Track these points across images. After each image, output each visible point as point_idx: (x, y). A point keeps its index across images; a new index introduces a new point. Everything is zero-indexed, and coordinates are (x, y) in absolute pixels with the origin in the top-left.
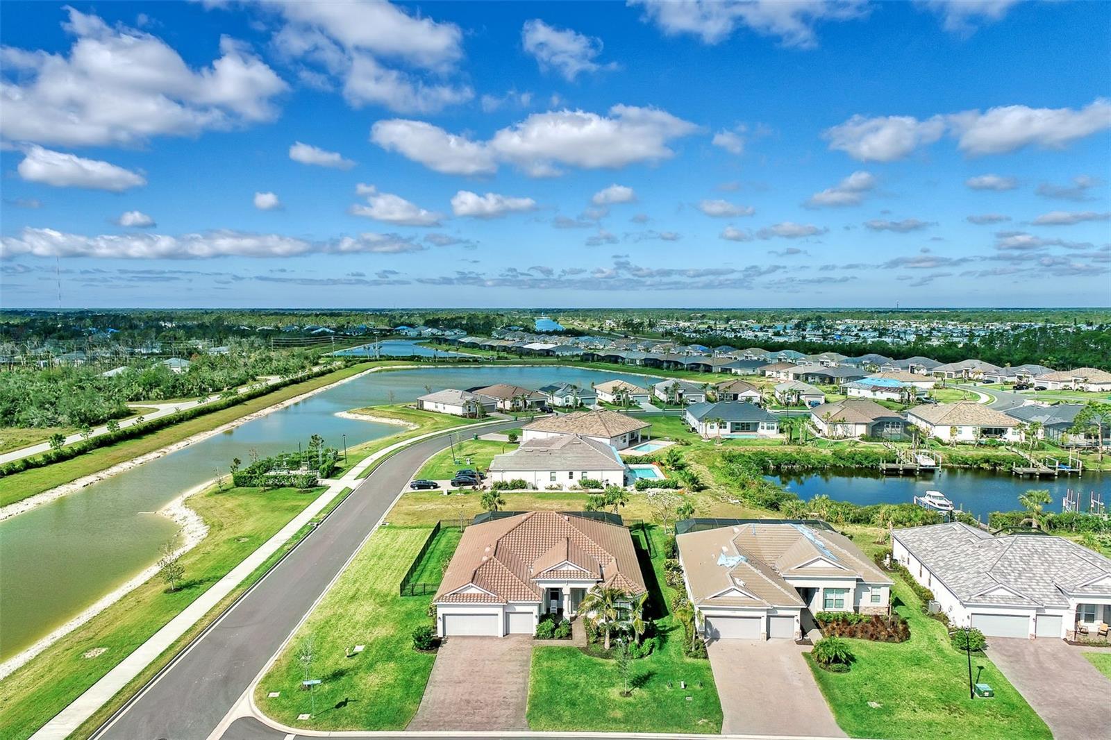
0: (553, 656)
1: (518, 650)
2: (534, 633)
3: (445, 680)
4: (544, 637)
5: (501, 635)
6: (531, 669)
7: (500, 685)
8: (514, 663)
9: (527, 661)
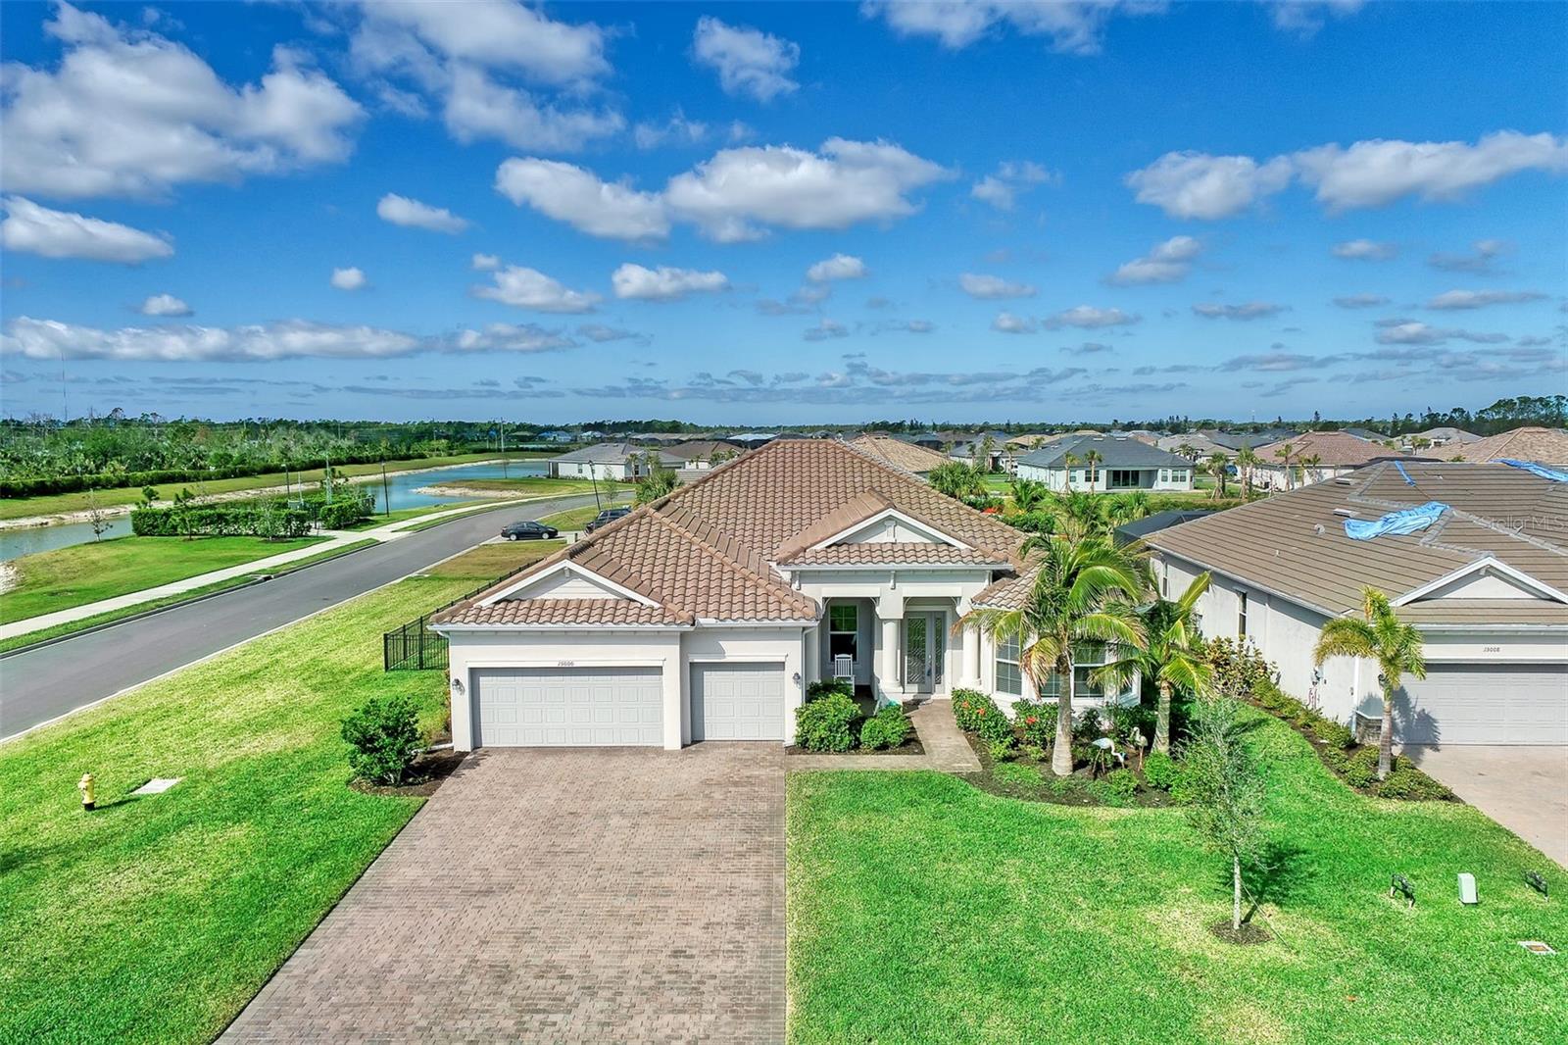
0: (869, 799)
1: (736, 784)
2: (790, 733)
3: (427, 882)
4: (824, 747)
5: (672, 740)
6: (791, 841)
7: (662, 902)
8: (723, 822)
9: (775, 814)
